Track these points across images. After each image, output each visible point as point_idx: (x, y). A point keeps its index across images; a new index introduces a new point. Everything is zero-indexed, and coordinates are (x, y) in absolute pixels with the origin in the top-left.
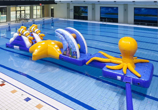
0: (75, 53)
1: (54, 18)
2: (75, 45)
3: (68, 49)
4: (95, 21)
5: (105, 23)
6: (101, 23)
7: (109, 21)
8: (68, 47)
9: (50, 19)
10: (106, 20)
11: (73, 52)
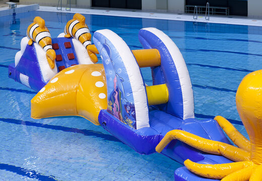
0: (129, 108)
1: (19, 6)
2: (132, 85)
3: (116, 96)
4: (168, 11)
5: (201, 19)
6: (190, 18)
7: (217, 10)
8: (117, 90)
9: (7, 8)
10: (204, 9)
11: (126, 106)
